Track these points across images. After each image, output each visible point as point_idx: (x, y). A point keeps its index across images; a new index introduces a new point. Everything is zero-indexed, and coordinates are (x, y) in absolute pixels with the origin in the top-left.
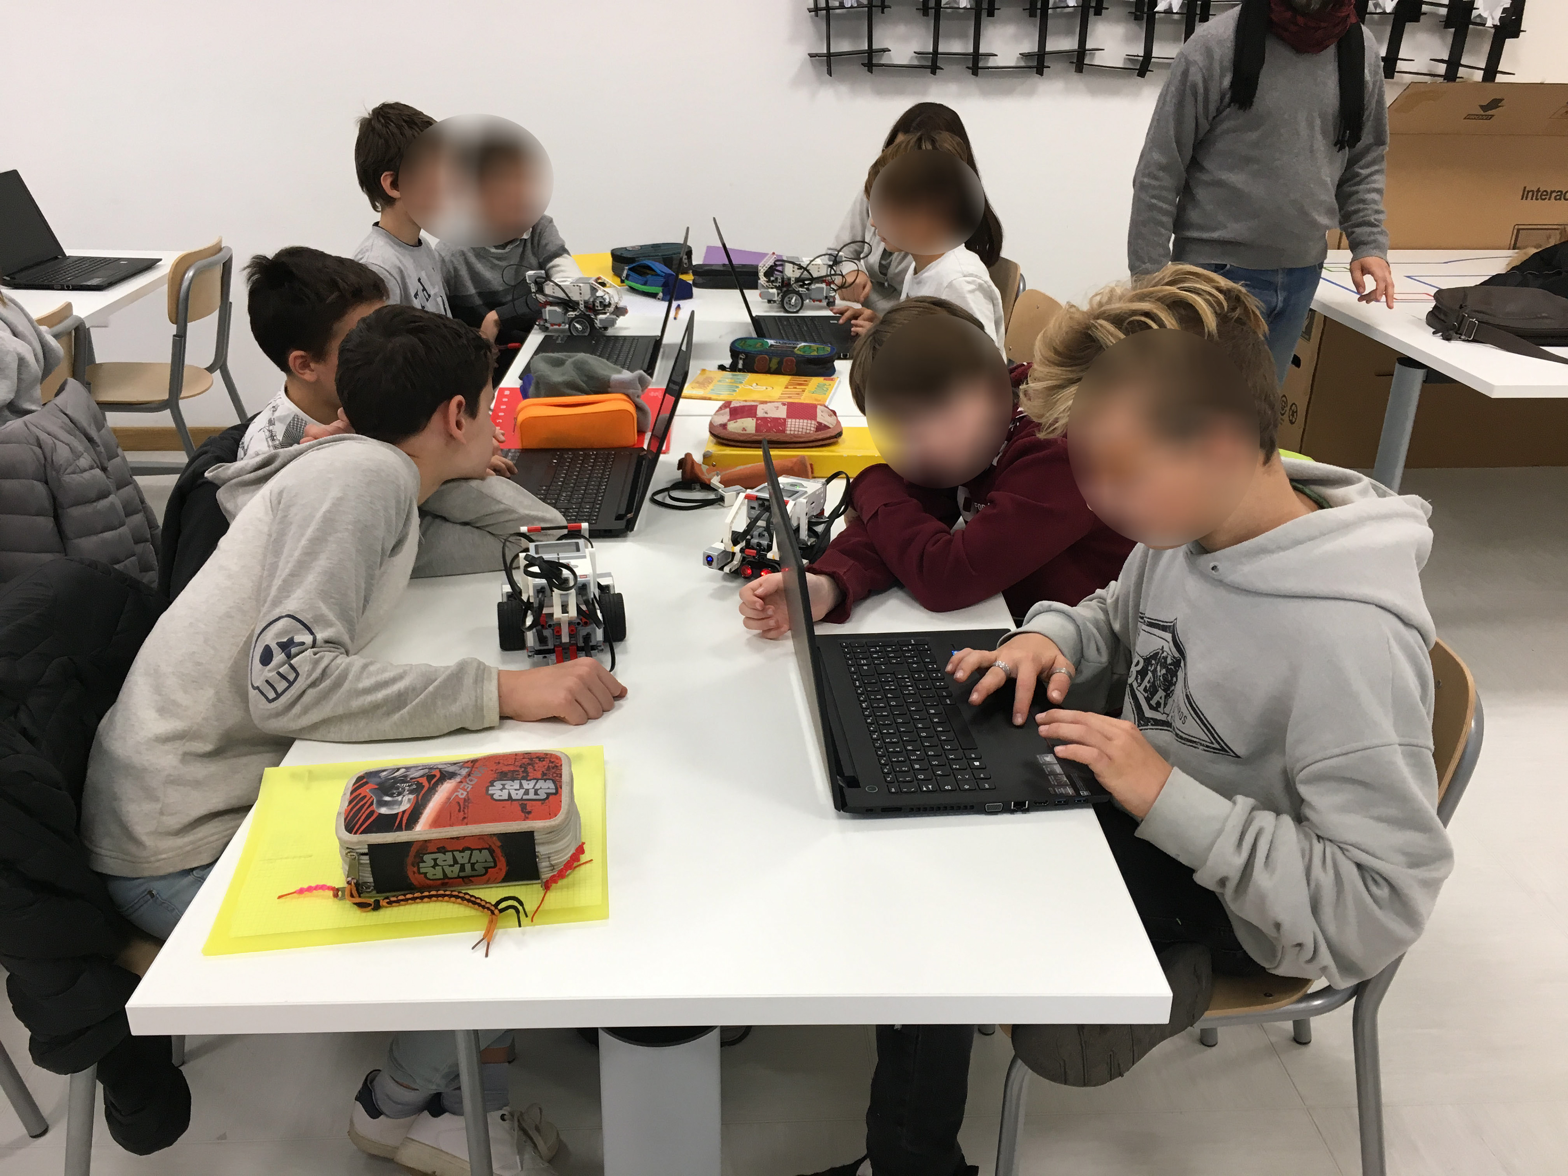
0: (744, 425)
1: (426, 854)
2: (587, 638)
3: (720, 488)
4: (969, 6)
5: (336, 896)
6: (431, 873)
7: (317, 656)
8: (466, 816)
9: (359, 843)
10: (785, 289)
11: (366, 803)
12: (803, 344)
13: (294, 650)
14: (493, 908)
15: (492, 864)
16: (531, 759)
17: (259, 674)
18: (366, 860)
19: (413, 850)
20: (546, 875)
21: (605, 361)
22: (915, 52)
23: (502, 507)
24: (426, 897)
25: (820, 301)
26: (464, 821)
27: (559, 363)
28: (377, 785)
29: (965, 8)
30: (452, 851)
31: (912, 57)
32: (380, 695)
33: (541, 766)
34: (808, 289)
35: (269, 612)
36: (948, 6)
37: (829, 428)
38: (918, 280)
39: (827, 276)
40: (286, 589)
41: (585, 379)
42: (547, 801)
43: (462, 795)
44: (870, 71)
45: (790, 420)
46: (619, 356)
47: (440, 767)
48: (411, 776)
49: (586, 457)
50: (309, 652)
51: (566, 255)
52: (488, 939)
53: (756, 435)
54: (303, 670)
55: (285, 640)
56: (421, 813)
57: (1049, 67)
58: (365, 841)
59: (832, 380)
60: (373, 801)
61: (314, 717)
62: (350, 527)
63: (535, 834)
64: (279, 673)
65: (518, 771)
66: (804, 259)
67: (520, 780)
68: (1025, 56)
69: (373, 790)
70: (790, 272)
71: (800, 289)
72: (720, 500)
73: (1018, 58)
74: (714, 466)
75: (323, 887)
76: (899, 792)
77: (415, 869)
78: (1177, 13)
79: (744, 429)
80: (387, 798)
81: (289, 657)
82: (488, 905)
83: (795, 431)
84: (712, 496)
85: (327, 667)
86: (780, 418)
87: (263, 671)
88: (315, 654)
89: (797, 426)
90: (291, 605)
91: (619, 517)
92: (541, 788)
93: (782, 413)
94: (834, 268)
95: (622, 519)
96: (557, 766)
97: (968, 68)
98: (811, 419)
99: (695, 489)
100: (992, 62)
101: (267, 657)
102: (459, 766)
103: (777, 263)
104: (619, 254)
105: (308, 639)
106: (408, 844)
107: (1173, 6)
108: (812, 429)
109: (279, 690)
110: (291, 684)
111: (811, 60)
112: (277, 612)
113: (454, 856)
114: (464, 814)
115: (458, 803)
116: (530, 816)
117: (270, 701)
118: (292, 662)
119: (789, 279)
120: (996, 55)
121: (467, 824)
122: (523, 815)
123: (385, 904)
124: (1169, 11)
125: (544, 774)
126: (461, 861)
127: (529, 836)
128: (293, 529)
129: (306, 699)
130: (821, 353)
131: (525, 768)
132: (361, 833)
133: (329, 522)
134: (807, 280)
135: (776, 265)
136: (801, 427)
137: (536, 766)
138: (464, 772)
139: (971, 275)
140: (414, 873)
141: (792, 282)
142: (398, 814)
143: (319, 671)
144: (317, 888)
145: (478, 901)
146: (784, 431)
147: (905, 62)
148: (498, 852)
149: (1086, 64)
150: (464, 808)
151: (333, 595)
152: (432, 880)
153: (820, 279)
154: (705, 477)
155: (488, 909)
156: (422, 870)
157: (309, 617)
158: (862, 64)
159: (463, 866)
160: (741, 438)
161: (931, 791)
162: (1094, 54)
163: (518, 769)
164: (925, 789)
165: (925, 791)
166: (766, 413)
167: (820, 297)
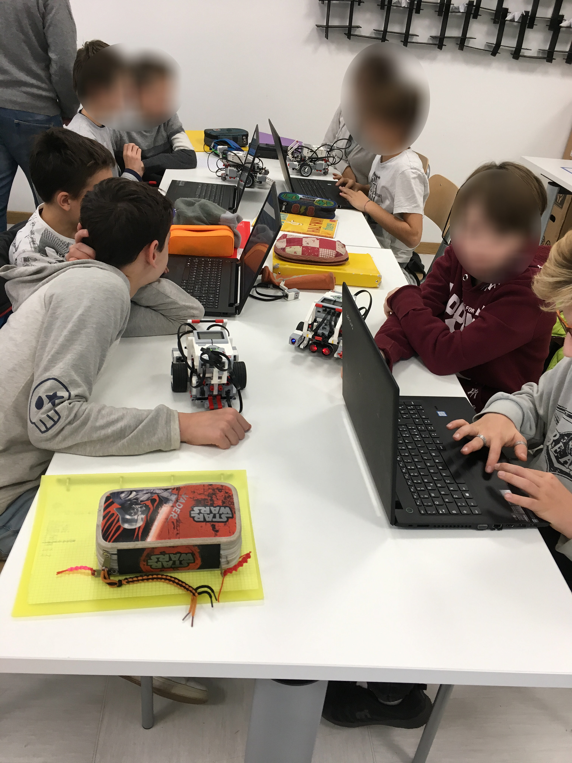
0: (295, 250)
1: (152, 555)
2: (228, 392)
3: (285, 289)
4: (406, 6)
5: (93, 574)
6: (154, 565)
7: (71, 405)
8: (178, 532)
9: (112, 548)
10: (302, 162)
11: (115, 519)
12: (318, 199)
13: (57, 401)
14: (194, 591)
15: (193, 561)
16: (214, 490)
17: (36, 415)
18: (115, 557)
19: (145, 553)
20: (224, 566)
21: (216, 204)
22: (374, 30)
23: (170, 300)
24: (150, 579)
25: (321, 171)
26: (178, 535)
27: (191, 204)
28: (120, 505)
29: (404, 7)
30: (169, 554)
31: (372, 32)
32: (110, 430)
33: (221, 495)
34: (314, 164)
35: (41, 374)
36: (395, 5)
37: (342, 255)
38: (383, 166)
39: (325, 157)
40: (53, 361)
41: (206, 215)
42: (227, 523)
43: (174, 516)
44: (349, 38)
45: (321, 249)
46: (215, 197)
47: (158, 492)
48: (141, 499)
49: (206, 262)
50: (66, 403)
51: (182, 132)
52: (192, 612)
53: (301, 257)
54: (64, 414)
55: (51, 394)
56: (150, 529)
57: (446, 45)
58: (116, 547)
59: (334, 221)
60: (119, 517)
61: (69, 443)
62: (94, 326)
63: (221, 545)
64: (48, 416)
65: (207, 499)
66: (314, 146)
67: (210, 506)
68: (433, 37)
69: (118, 509)
70: (306, 153)
71: (311, 163)
72: (286, 296)
73: (429, 38)
74: (279, 274)
75: (85, 568)
76: (426, 513)
77: (145, 563)
78: (517, 22)
79: (295, 252)
80: (128, 517)
81: (54, 405)
82: (190, 589)
83: (324, 256)
84: (280, 294)
85: (77, 412)
86: (316, 248)
87: (38, 413)
88: (70, 404)
89: (325, 253)
90: (56, 371)
91: (231, 305)
92: (223, 513)
93: (316, 244)
94: (330, 153)
95: (232, 306)
96: (230, 496)
97: (402, 41)
98: (333, 249)
99: (269, 288)
100: (415, 39)
101: (40, 404)
102: (170, 493)
103: (299, 147)
104: (209, 133)
105: (65, 394)
106: (142, 550)
107: (515, 18)
108: (334, 255)
109: (48, 426)
110: (55, 423)
111: (317, 30)
112: (47, 375)
113: (169, 556)
114: (177, 530)
115: (173, 522)
116: (218, 534)
117: (43, 432)
118: (57, 409)
119: (305, 157)
120: (418, 36)
121: (179, 538)
122: (214, 532)
123: (125, 583)
124: (513, 20)
125: (223, 503)
126: (173, 559)
127: (217, 548)
128: (58, 323)
129: (65, 432)
130: (329, 205)
131: (212, 497)
132: (113, 542)
133: (82, 323)
134: (314, 159)
135: (298, 148)
136: (327, 253)
137: (218, 495)
138: (174, 498)
139: (415, 169)
140: (144, 565)
141: (306, 159)
142: (135, 529)
143: (72, 415)
144: (81, 568)
145: (184, 585)
146: (318, 255)
147: (368, 35)
148: (197, 555)
149: (465, 46)
150: (177, 526)
151: (82, 367)
152: (155, 569)
153: (322, 159)
154: (276, 281)
155: (191, 591)
156: (149, 564)
157: (66, 380)
158: (345, 34)
159: (174, 562)
160: (294, 258)
161: (444, 514)
162: (470, 40)
163: (207, 497)
164: (441, 512)
165: (441, 514)
166: (308, 244)
167: (321, 169)
